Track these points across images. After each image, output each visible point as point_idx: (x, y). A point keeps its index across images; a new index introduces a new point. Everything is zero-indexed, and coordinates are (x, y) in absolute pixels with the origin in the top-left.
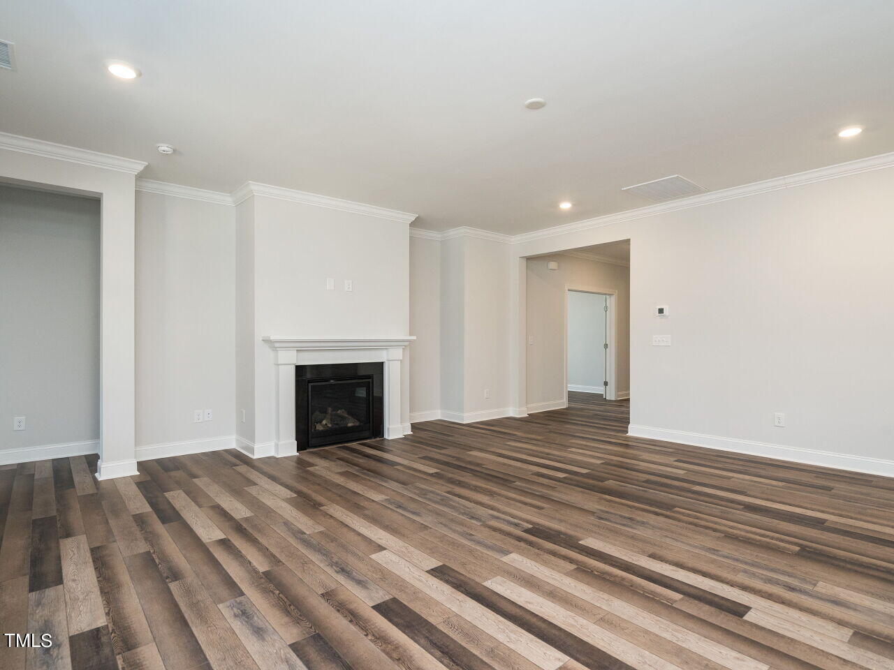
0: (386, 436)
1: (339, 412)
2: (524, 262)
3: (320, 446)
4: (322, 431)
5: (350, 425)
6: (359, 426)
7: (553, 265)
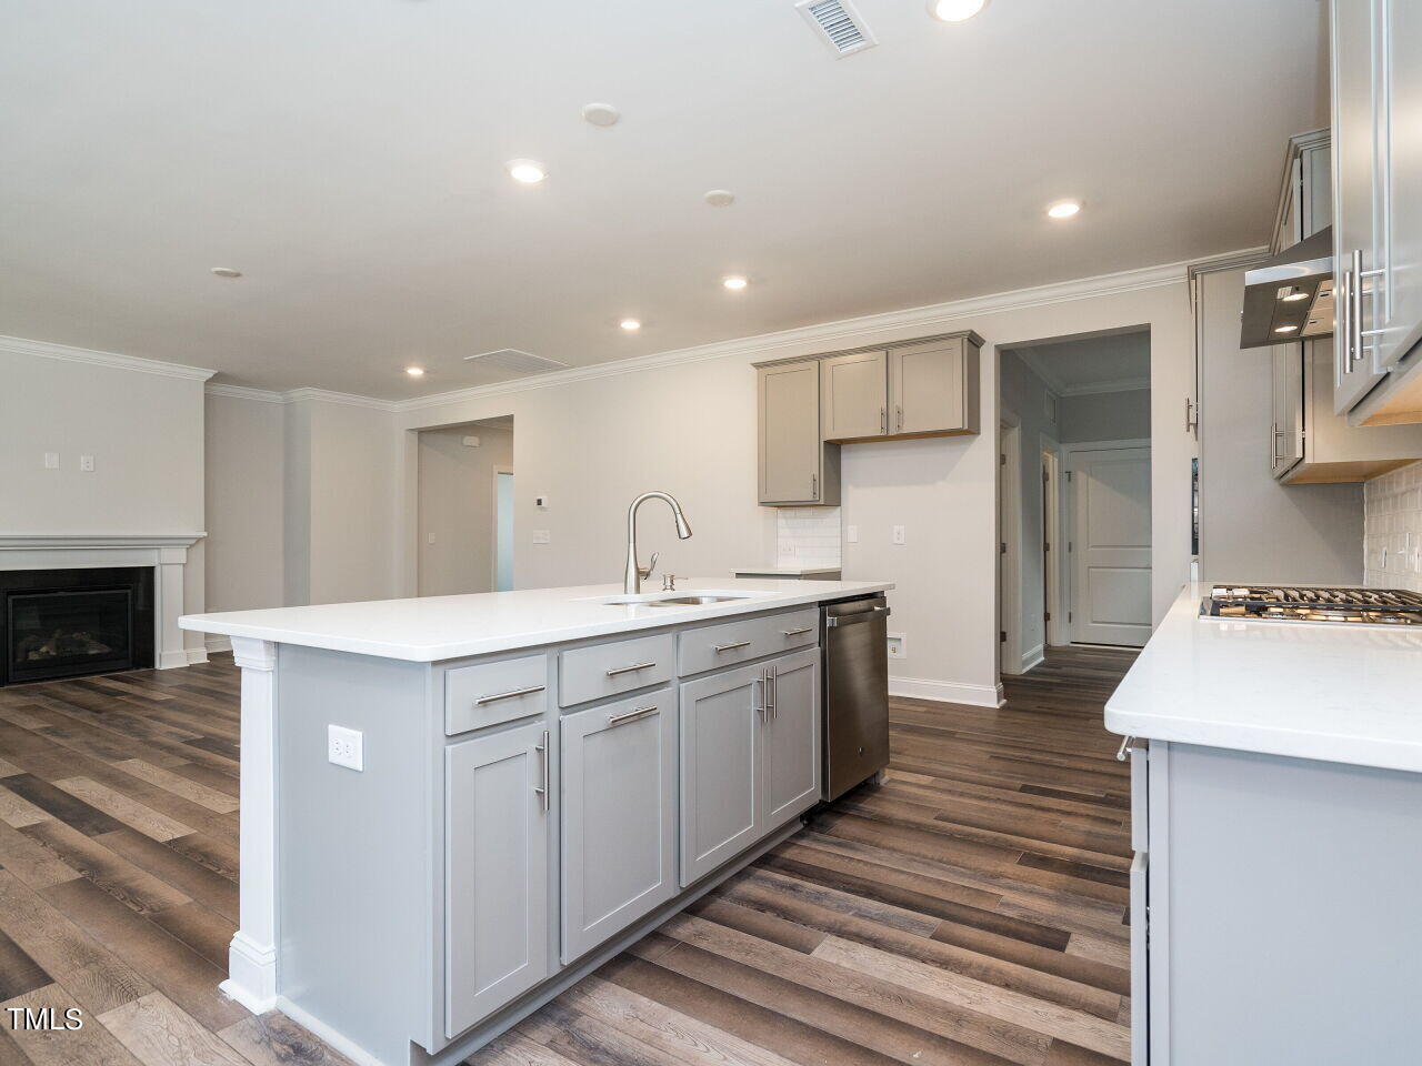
0: (157, 666)
1: (74, 636)
2: (415, 437)
3: (31, 681)
4: (37, 661)
5: (92, 652)
6: (110, 653)
7: (471, 440)
